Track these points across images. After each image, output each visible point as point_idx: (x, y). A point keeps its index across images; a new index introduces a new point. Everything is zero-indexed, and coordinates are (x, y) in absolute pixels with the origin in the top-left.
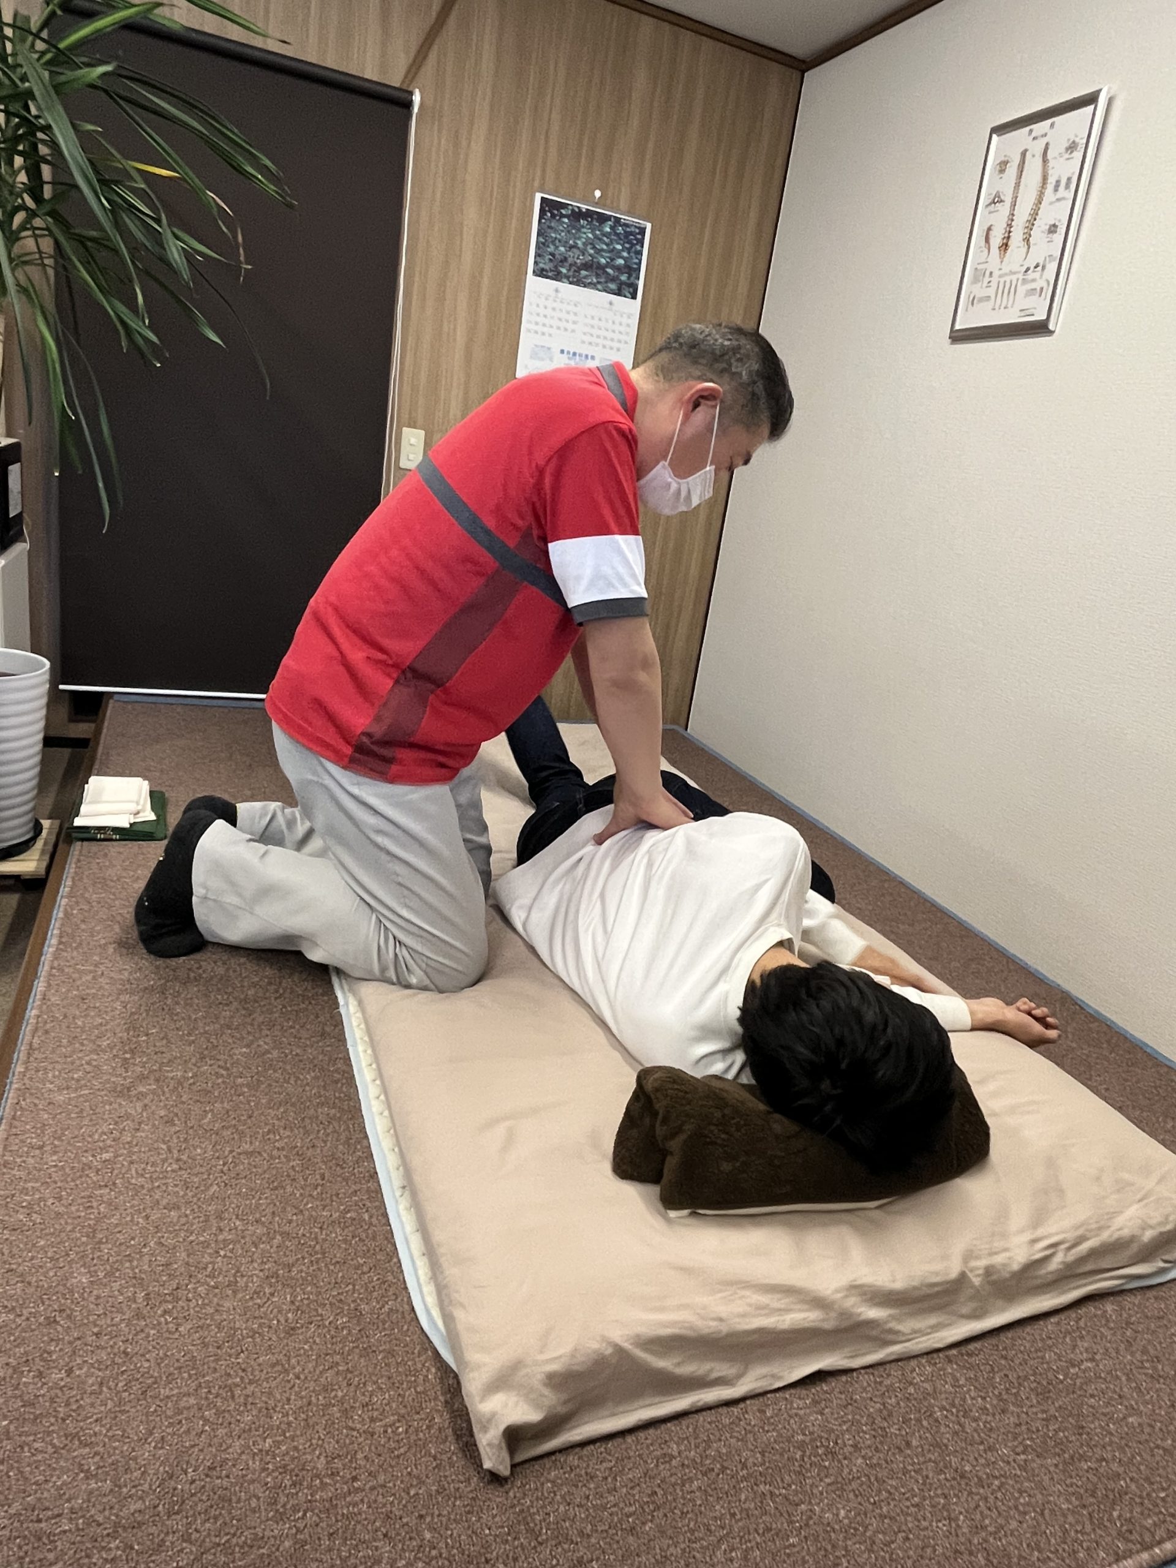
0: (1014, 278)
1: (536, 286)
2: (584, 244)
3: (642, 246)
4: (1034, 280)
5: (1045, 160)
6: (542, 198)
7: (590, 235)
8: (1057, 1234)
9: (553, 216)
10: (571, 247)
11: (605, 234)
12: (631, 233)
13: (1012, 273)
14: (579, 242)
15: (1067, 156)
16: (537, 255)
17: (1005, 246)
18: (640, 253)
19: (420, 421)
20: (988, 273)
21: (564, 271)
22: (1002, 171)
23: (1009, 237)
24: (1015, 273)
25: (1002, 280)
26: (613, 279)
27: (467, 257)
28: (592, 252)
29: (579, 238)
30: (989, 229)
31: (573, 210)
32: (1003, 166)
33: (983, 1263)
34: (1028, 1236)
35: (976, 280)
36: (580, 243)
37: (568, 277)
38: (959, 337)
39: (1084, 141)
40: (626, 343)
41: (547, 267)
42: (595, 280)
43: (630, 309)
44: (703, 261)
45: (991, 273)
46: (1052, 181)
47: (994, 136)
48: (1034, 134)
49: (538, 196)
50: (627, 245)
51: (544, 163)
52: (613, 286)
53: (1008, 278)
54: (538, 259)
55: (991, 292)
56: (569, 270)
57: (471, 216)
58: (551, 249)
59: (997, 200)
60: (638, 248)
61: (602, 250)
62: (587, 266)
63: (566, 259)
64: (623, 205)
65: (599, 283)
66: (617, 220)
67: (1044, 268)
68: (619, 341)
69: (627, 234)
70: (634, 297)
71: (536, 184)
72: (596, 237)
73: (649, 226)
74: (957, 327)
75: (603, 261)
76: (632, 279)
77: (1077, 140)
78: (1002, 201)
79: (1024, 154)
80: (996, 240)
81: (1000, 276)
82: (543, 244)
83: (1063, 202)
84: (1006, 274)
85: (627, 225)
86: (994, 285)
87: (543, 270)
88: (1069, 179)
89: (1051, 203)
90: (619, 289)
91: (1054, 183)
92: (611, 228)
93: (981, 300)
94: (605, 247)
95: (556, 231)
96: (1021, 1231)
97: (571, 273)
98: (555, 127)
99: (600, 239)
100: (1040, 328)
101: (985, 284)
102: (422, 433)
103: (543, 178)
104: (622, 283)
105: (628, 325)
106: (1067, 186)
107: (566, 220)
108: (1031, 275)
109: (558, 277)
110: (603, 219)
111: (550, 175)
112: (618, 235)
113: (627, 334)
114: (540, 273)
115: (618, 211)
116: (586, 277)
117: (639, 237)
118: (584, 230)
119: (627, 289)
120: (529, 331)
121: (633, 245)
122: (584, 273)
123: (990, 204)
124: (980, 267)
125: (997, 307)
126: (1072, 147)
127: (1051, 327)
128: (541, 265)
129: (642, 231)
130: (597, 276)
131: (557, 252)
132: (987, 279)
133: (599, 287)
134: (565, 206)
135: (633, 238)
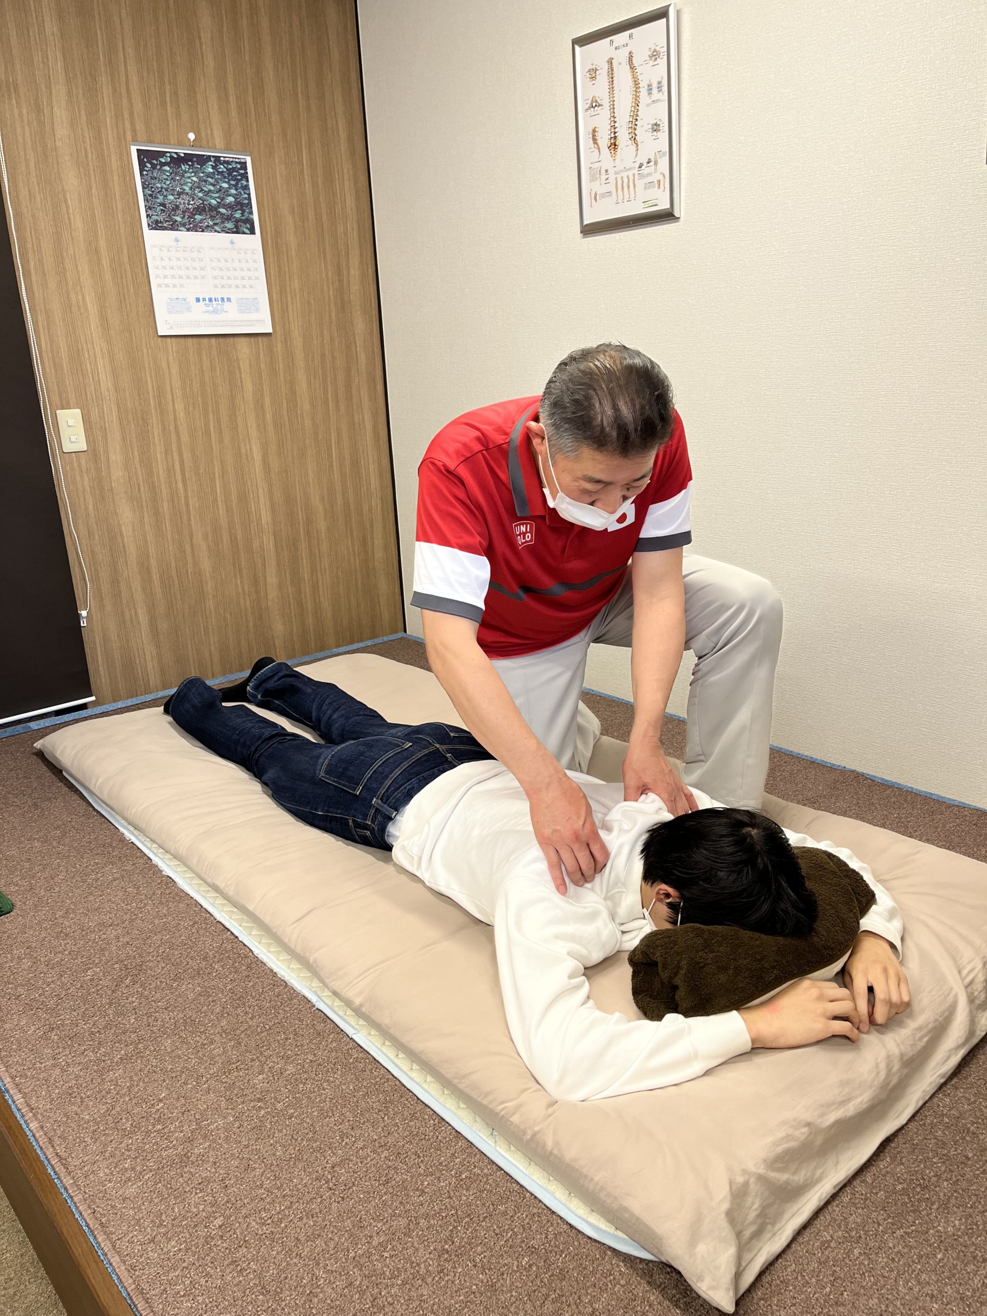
0: (630, 173)
1: (154, 240)
2: (191, 188)
3: (247, 181)
4: (649, 174)
5: (632, 68)
6: (139, 151)
7: (195, 179)
9: (154, 166)
10: (179, 194)
11: (209, 175)
12: (234, 169)
13: (626, 169)
14: (185, 187)
15: (652, 63)
16: (148, 208)
17: (614, 146)
18: (246, 187)
19: (73, 401)
20: (603, 172)
21: (178, 219)
22: (593, 78)
23: (615, 138)
24: (630, 169)
25: (619, 177)
26: (229, 218)
27: (78, 223)
28: (201, 195)
29: (185, 184)
30: (594, 131)
31: (171, 157)
32: (593, 73)
35: (593, 179)
36: (187, 189)
37: (184, 225)
38: (589, 230)
39: (665, 49)
40: (257, 278)
41: (160, 218)
42: (211, 223)
43: (252, 244)
44: (308, 185)
45: (607, 171)
46: (643, 84)
47: (577, 47)
48: (615, 45)
49: (133, 150)
50: (233, 182)
51: (131, 114)
52: (230, 225)
53: (625, 175)
54: (150, 212)
55: (611, 187)
56: (183, 218)
57: (71, 181)
58: (160, 199)
59: (595, 105)
60: (244, 183)
61: (210, 191)
62: (200, 210)
63: (177, 207)
64: (219, 142)
65: (215, 224)
66: (217, 159)
67: (656, 163)
68: (250, 278)
69: (230, 171)
70: (252, 232)
71: (129, 137)
72: (200, 179)
73: (249, 160)
74: (586, 223)
75: (214, 202)
76: (246, 214)
77: (658, 49)
78: (600, 105)
79: (610, 62)
80: (604, 141)
81: (616, 173)
82: (150, 195)
83: (659, 104)
84: (621, 171)
85: (228, 163)
86: (612, 180)
87: (157, 222)
88: (659, 83)
89: (648, 105)
90: (236, 227)
91: (646, 87)
92: (213, 167)
93: (603, 195)
94: (212, 188)
95: (160, 181)
97: (186, 220)
98: (134, 79)
99: (205, 181)
100: (667, 216)
101: (603, 181)
102: (78, 411)
103: (134, 131)
104: (237, 221)
105: (255, 261)
106: (660, 88)
107: (167, 168)
108: (645, 170)
109: (174, 227)
110: (203, 160)
111: (140, 126)
112: (219, 173)
113: (256, 269)
114: (156, 226)
115: (214, 148)
116: (201, 222)
117: (242, 172)
118: (188, 175)
119: (243, 226)
120: (159, 286)
121: (238, 181)
122: (198, 217)
123: (589, 108)
124: (594, 166)
125: (620, 201)
126: (655, 55)
127: (676, 215)
128: (155, 217)
129: (244, 165)
130: (212, 218)
131: (167, 202)
132: (604, 177)
133: (217, 228)
134: (163, 154)
135: (237, 173)
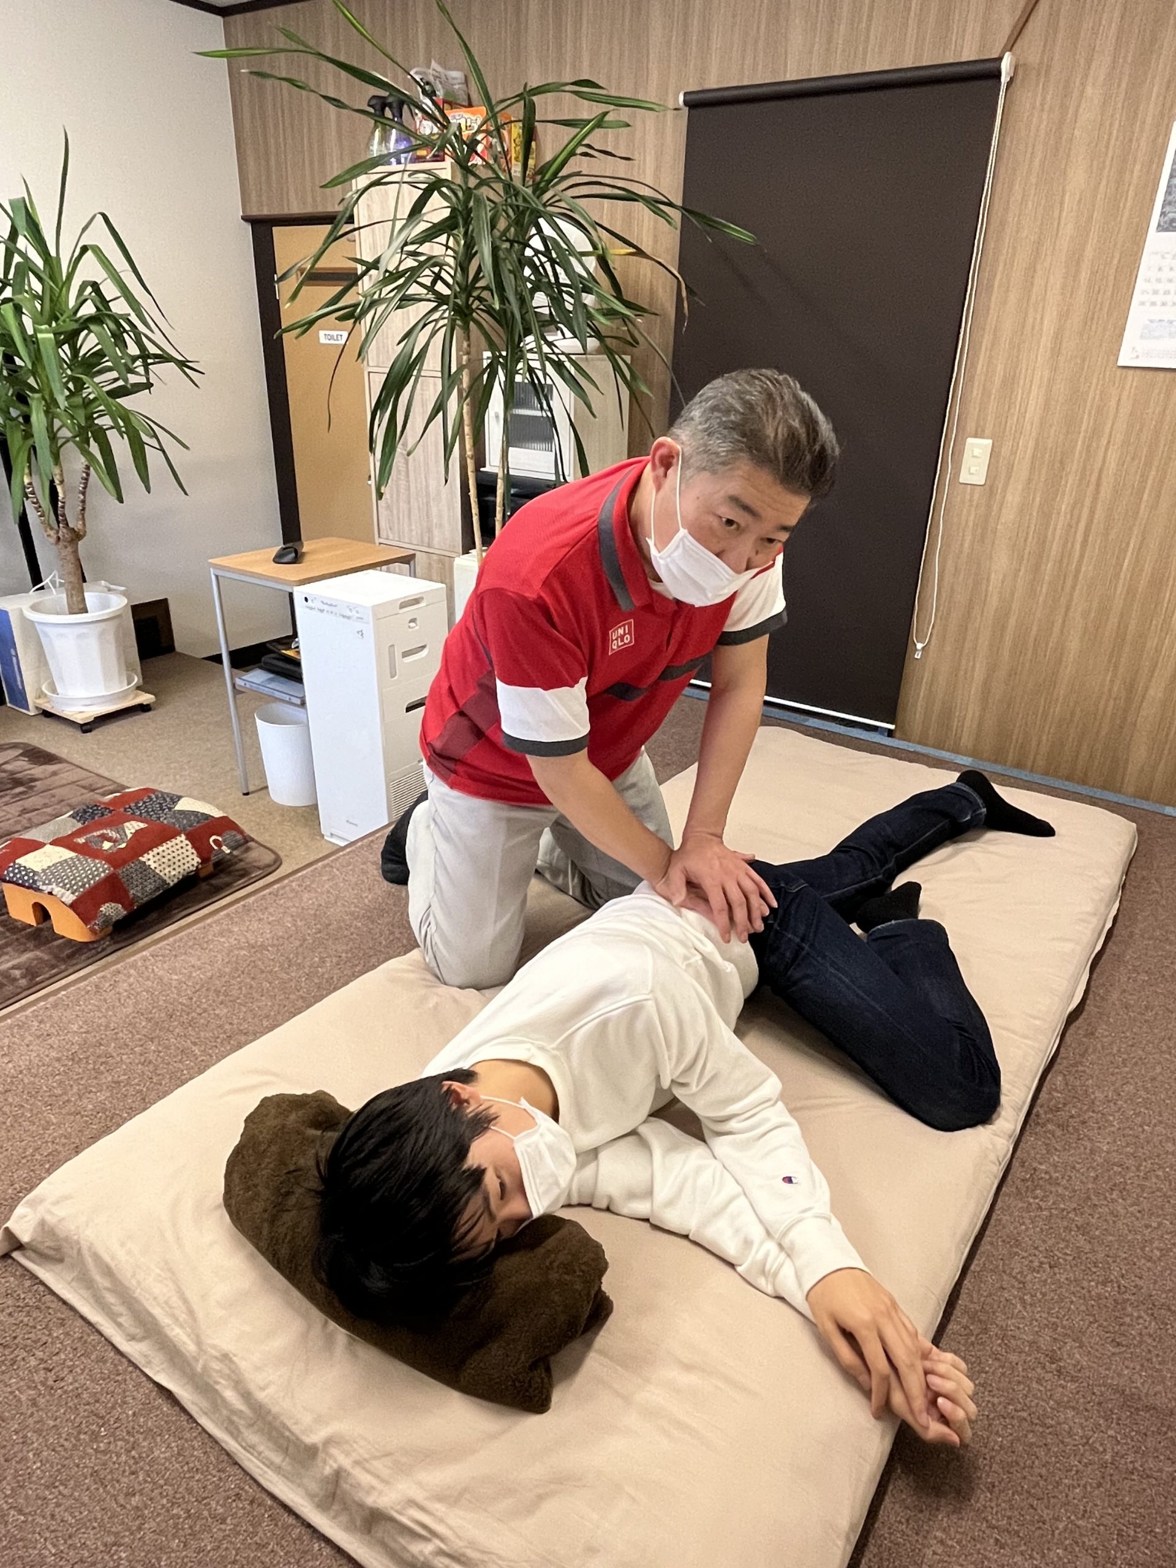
1: (1159, 245)
8: (451, 1528)
16: (1167, 204)
19: (987, 432)
27: (1068, 228)
33: (345, 1462)
34: (420, 1496)
54: (1167, 209)
57: (1077, 177)
96: (420, 1484)
102: (990, 442)
114: (1169, 226)
120: (1144, 303)
128: (1171, 216)
